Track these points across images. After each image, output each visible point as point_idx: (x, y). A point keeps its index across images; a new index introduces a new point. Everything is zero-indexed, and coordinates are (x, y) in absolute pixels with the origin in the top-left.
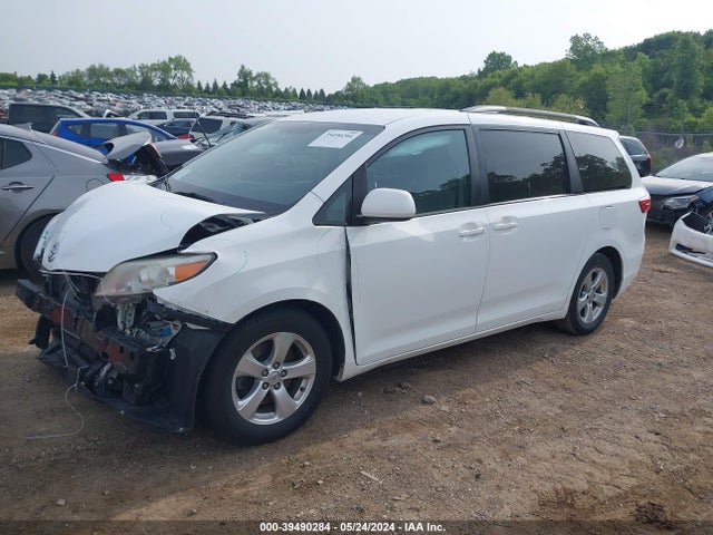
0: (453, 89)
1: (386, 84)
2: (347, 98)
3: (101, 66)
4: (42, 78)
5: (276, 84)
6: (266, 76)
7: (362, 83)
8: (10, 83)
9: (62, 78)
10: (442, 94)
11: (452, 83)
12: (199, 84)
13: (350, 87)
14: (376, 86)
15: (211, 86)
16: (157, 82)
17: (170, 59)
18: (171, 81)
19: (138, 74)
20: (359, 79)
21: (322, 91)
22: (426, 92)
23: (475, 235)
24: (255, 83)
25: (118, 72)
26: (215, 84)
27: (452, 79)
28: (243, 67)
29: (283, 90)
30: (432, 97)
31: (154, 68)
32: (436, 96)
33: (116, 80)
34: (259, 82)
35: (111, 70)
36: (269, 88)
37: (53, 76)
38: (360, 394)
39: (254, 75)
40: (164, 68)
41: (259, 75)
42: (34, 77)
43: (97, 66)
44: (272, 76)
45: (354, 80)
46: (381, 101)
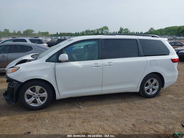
0: (182, 29)
1: (161, 29)
2: (149, 33)
3: (88, 30)
4: (76, 33)
5: (129, 31)
6: (127, 29)
7: (153, 29)
8: (70, 35)
9: (80, 33)
10: (178, 31)
11: (181, 27)
12: (110, 32)
13: (150, 31)
14: (158, 30)
15: (113, 33)
16: (100, 33)
17: (104, 27)
18: (103, 32)
19: (96, 31)
20: (153, 28)
21: (142, 32)
22: (173, 30)
23: (97, 66)
24: (124, 31)
25: (92, 31)
26: (114, 32)
27: (182, 26)
28: (121, 27)
29: (131, 32)
30: (175, 32)
31: (100, 29)
32: (176, 32)
33: (91, 33)
34: (125, 31)
35: (90, 31)
36: (128, 33)
37: (78, 33)
38: (67, 104)
39: (124, 29)
40: (102, 29)
41: (125, 29)
42: (75, 33)
43: (87, 30)
44: (128, 29)
45: (151, 29)
46: (159, 34)
